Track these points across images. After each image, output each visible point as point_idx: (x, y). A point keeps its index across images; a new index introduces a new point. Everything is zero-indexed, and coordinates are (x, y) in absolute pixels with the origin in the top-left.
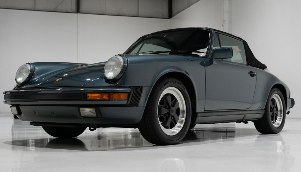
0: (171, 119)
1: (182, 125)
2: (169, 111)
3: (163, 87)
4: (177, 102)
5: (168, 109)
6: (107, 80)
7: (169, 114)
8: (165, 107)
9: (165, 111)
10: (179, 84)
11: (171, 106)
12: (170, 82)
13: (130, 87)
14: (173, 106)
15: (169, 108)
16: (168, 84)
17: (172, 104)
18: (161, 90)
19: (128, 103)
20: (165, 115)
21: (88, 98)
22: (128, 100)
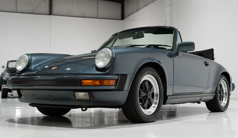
0: (148, 101)
1: (156, 106)
2: (147, 94)
3: (143, 74)
4: (153, 87)
6: (98, 69)
7: (146, 96)
8: (144, 91)
9: (143, 94)
10: (155, 72)
12: (148, 70)
13: (117, 75)
14: (150, 91)
15: (147, 92)
16: (147, 72)
17: (149, 89)
19: (116, 88)
20: (143, 97)
21: (83, 84)
22: (116, 85)
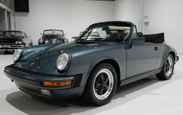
0: (103, 88)
2: (102, 84)
3: (98, 70)
4: (108, 77)
5: (101, 83)
7: (102, 86)
8: (99, 82)
9: (99, 85)
10: (109, 66)
11: (103, 81)
12: (103, 66)
13: (73, 76)
16: (102, 68)
17: (104, 80)
18: (96, 73)
19: (72, 87)
20: (99, 87)
21: (44, 85)
22: (71, 85)
